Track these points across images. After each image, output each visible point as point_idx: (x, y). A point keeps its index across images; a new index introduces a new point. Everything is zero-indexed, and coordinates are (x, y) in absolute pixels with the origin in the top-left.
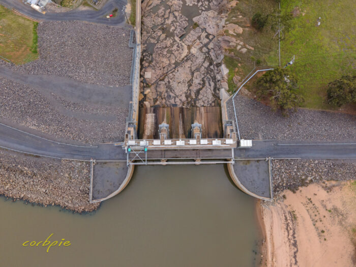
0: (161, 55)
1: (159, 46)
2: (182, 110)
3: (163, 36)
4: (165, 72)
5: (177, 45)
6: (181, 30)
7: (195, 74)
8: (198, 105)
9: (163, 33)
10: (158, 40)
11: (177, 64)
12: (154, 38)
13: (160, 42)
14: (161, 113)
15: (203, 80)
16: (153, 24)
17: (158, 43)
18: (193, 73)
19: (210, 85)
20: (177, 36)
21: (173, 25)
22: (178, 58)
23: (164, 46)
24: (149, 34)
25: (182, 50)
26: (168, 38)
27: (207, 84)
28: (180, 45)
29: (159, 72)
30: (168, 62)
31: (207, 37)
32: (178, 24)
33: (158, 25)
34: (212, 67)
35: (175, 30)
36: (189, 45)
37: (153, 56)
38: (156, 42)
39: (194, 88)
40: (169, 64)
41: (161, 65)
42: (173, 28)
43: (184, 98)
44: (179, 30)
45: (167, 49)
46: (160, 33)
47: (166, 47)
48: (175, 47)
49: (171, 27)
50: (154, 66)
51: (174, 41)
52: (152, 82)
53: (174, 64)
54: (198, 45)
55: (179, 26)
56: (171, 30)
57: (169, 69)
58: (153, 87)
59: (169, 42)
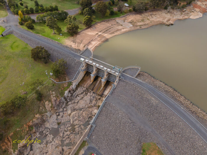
0: (84, 118)
1: (82, 122)
2: (92, 90)
3: (76, 127)
4: (88, 109)
5: (74, 119)
6: (66, 125)
7: (77, 101)
8: (85, 88)
9: (75, 128)
10: (80, 126)
11: (81, 109)
12: (81, 128)
13: (80, 125)
14: (101, 93)
15: (76, 97)
16: (76, 136)
17: (81, 125)
18: (78, 102)
19: (75, 94)
20: (70, 123)
21: (68, 130)
22: (78, 112)
23: (80, 121)
24: (82, 131)
25: (73, 115)
26: (75, 124)
27: (76, 95)
28: (73, 118)
29: (90, 110)
30: (84, 112)
31: (59, 115)
32: (65, 129)
33: (74, 134)
34: (69, 101)
35: (69, 127)
36: (69, 116)
37: (87, 120)
38: (82, 126)
39: (82, 95)
40: (84, 111)
41: (87, 112)
42: (69, 128)
43: (89, 94)
44: (67, 125)
45: (80, 119)
46: (77, 129)
47: (79, 120)
48: (76, 118)
49: (70, 129)
50: (90, 114)
51: (73, 121)
52: (96, 107)
53: (82, 110)
54: (65, 113)
55: (66, 127)
56: (71, 127)
57: (85, 109)
58: (97, 105)
59: (76, 122)
